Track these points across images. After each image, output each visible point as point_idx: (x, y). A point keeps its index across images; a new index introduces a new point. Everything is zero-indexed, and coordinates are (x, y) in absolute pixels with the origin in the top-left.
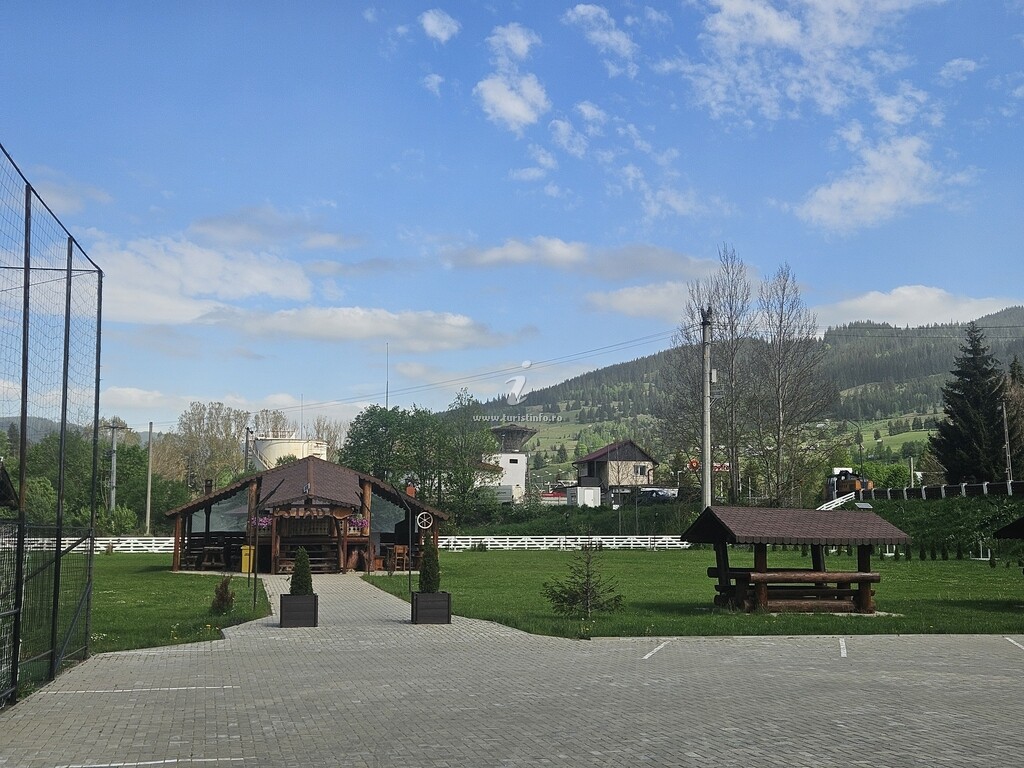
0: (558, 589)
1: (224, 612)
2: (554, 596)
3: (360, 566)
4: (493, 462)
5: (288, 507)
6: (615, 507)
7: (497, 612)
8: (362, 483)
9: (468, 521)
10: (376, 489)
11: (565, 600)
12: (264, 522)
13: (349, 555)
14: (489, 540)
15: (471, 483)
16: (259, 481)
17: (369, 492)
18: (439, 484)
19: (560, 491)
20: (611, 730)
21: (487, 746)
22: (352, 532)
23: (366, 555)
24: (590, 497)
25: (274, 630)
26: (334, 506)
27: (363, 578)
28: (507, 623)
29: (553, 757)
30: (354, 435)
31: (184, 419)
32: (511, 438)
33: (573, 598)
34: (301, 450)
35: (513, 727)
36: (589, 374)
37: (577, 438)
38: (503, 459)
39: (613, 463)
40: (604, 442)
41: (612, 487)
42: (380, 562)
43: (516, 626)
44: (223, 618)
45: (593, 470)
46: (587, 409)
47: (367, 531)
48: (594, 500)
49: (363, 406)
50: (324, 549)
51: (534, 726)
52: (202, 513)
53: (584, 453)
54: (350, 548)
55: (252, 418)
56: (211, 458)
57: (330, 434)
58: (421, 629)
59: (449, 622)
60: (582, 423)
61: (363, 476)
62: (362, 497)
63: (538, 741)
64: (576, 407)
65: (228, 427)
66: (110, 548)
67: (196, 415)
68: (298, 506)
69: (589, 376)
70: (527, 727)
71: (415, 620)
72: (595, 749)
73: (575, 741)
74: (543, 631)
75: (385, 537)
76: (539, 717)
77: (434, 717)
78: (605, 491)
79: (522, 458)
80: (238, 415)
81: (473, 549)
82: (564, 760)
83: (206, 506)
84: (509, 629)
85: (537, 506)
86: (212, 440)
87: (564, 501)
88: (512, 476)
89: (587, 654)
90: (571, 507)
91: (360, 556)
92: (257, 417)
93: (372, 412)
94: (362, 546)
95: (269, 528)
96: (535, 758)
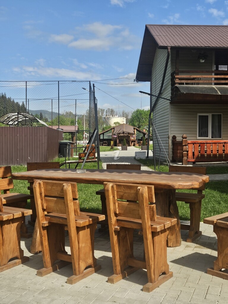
3: (134, 145)
5: (120, 134)
8: (134, 129)
10: (137, 130)
13: (132, 143)
17: (136, 131)
22: (132, 138)
23: (135, 143)
26: (129, 133)
27: (135, 147)
30: (133, 116)
31: (87, 112)
34: (119, 120)
42: (138, 145)
47: (135, 138)
54: (132, 141)
55: (105, 111)
57: (126, 115)
61: (135, 127)
62: (134, 132)
65: (99, 113)
68: (122, 133)
71: (142, 150)
75: (139, 140)
80: (101, 110)
91: (134, 143)
92: (107, 111)
94: (134, 141)
95: (116, 137)
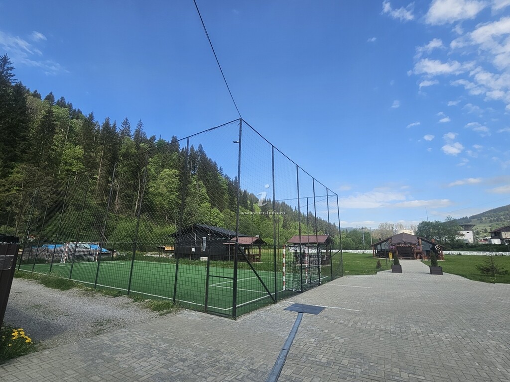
0: (481, 267)
1: (379, 268)
2: (480, 269)
3: (421, 258)
4: (461, 233)
5: (399, 244)
6: (506, 244)
7: (461, 272)
8: (418, 239)
9: (455, 248)
10: (422, 240)
11: (485, 270)
12: (393, 247)
14: (463, 253)
15: (455, 238)
16: (391, 238)
18: (445, 238)
19: (486, 240)
20: (499, 321)
21: (442, 320)
22: (417, 250)
24: (497, 241)
25: (390, 273)
26: (411, 244)
27: (421, 261)
28: (463, 276)
29: (469, 330)
30: (419, 228)
31: (379, 226)
32: (467, 227)
33: (488, 270)
34: (407, 232)
35: (456, 313)
36: (491, 210)
37: (491, 226)
38: (464, 232)
39: (503, 232)
40: (499, 227)
41: (504, 239)
42: (426, 257)
43: (466, 277)
44: (378, 269)
45: (497, 234)
46: (492, 219)
47: (422, 250)
48: (498, 242)
49: (421, 221)
50: (410, 254)
51: (464, 314)
52: (379, 245)
53: (493, 229)
56: (387, 234)
58: (433, 276)
59: (442, 274)
60: (491, 222)
62: (419, 242)
63: (464, 321)
64: (488, 219)
65: (389, 228)
66: (364, 252)
67: (382, 225)
68: (401, 244)
69: (491, 211)
70: (461, 314)
71: (431, 273)
72: (489, 329)
73: (481, 324)
74: (476, 279)
75: (427, 251)
76: (468, 311)
77: (426, 305)
78: (502, 240)
79: (471, 232)
80: (391, 225)
81: (458, 255)
82: (474, 332)
83: (380, 244)
84: (463, 278)
85: (478, 244)
86: (386, 230)
87: (487, 243)
88: (468, 237)
89: (493, 289)
90: (490, 244)
93: (423, 223)
95: (395, 249)
96: (460, 329)
